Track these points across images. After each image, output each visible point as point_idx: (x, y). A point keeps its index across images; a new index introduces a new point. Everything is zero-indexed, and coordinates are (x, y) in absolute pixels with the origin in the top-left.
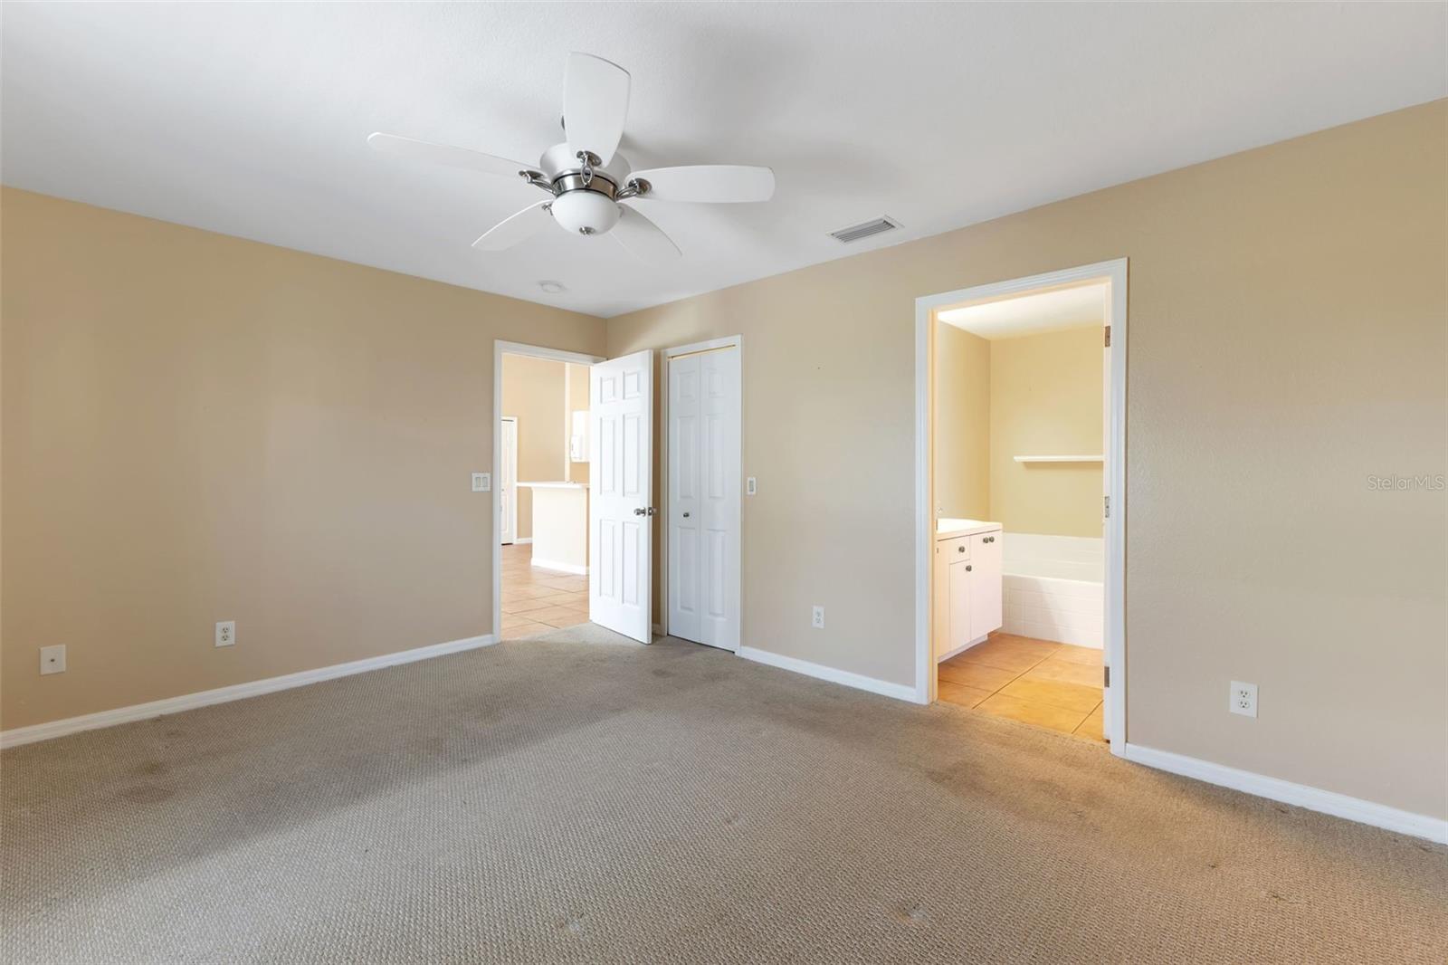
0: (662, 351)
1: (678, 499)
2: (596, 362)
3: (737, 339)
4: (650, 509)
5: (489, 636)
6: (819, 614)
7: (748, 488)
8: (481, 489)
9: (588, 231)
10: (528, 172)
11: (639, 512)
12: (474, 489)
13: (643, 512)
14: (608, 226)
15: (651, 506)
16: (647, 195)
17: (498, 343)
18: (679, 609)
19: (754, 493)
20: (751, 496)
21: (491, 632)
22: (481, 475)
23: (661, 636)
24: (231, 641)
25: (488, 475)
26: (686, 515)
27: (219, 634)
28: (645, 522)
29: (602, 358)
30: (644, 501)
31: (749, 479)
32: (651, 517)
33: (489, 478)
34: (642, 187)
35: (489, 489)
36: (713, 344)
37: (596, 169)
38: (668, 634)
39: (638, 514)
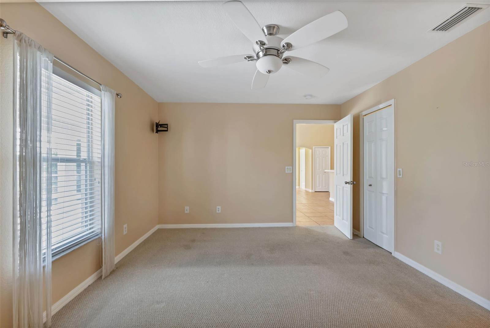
0: (360, 114)
1: (368, 178)
2: (335, 122)
3: (392, 102)
4: (351, 182)
5: (292, 223)
6: (438, 245)
7: (398, 175)
8: (289, 172)
9: (269, 72)
10: (247, 57)
11: (346, 183)
12: (286, 172)
13: (349, 183)
14: (278, 68)
15: (352, 180)
16: (292, 48)
17: (295, 121)
18: (368, 227)
19: (401, 176)
20: (400, 178)
21: (292, 222)
22: (289, 167)
23: (360, 237)
24: (220, 212)
25: (291, 167)
26: (371, 185)
27: (217, 210)
28: (349, 188)
29: (338, 121)
30: (349, 178)
31: (398, 169)
32: (352, 185)
33: (291, 169)
34: (289, 46)
35: (291, 172)
36: (381, 106)
37: (265, 46)
38: (363, 237)
39: (346, 184)
